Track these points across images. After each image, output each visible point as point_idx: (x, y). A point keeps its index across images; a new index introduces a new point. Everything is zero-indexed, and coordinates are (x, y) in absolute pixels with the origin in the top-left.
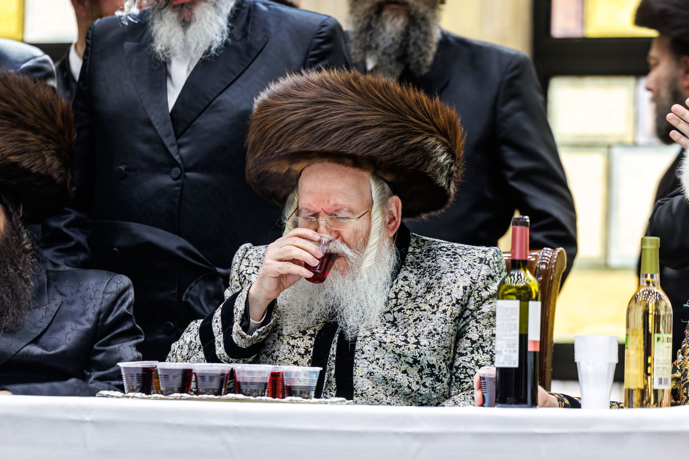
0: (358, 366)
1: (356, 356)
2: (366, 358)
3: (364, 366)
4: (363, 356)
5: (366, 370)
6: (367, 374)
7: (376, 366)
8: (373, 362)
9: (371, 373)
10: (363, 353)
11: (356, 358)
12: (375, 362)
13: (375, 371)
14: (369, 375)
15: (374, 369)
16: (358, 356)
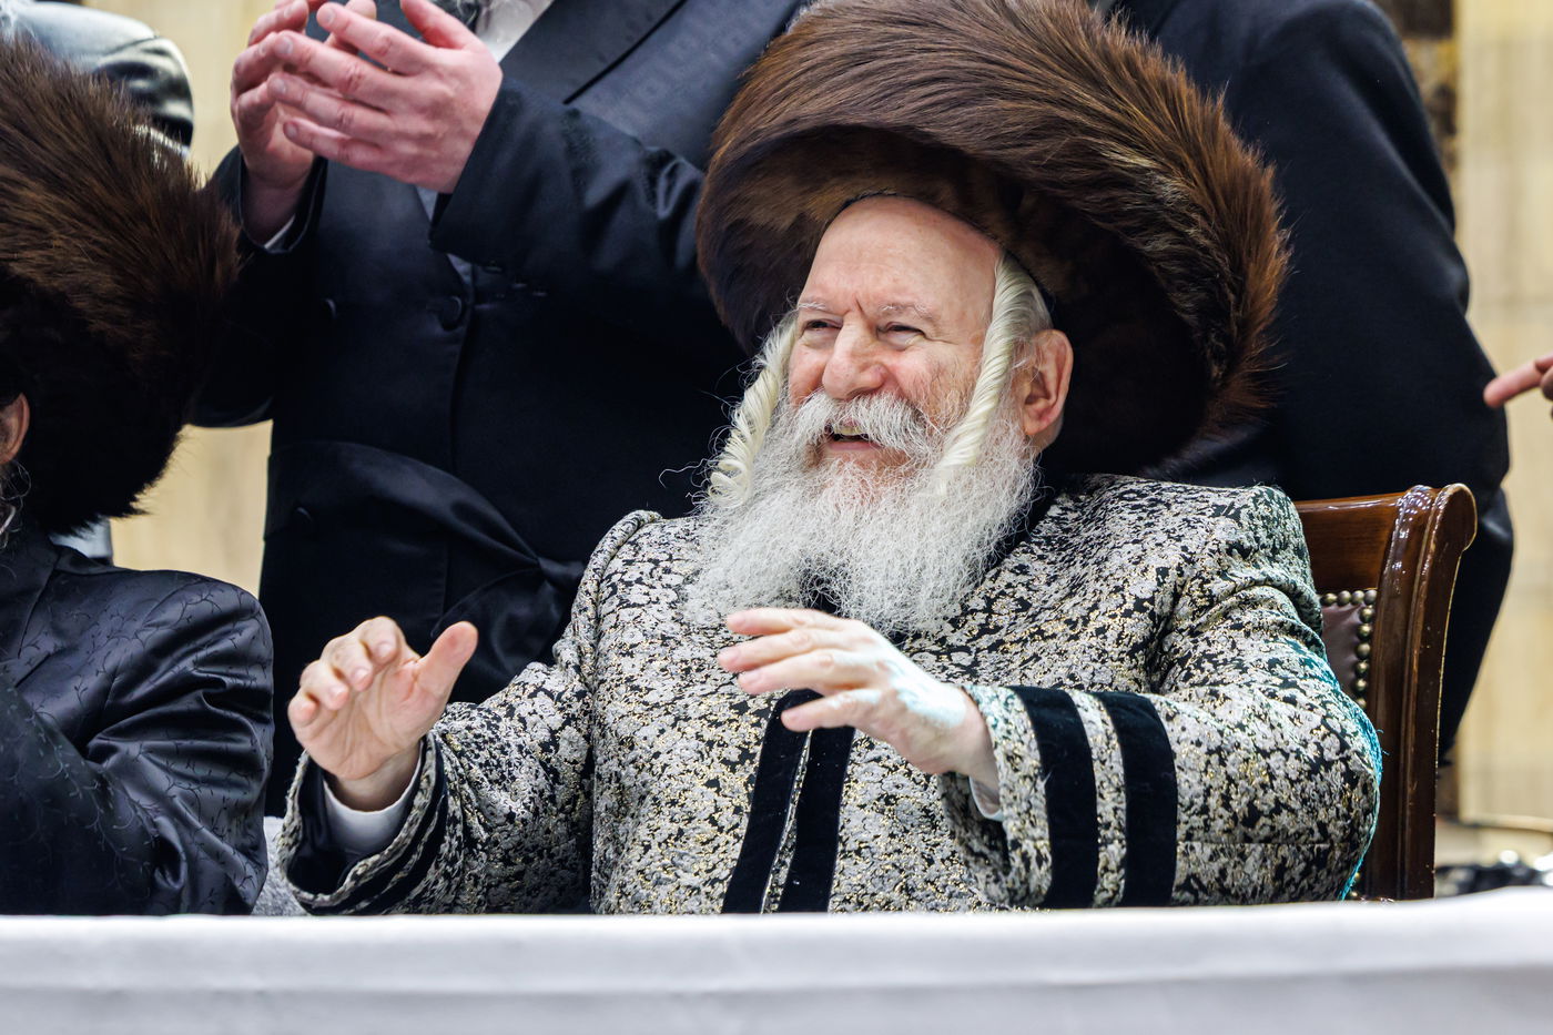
0: (856, 781)
1: (853, 756)
2: (877, 760)
3: (871, 778)
4: (872, 754)
5: (875, 791)
6: (878, 800)
7: (904, 780)
9: (889, 797)
11: (853, 762)
13: (900, 793)
14: (882, 802)
16: (859, 755)
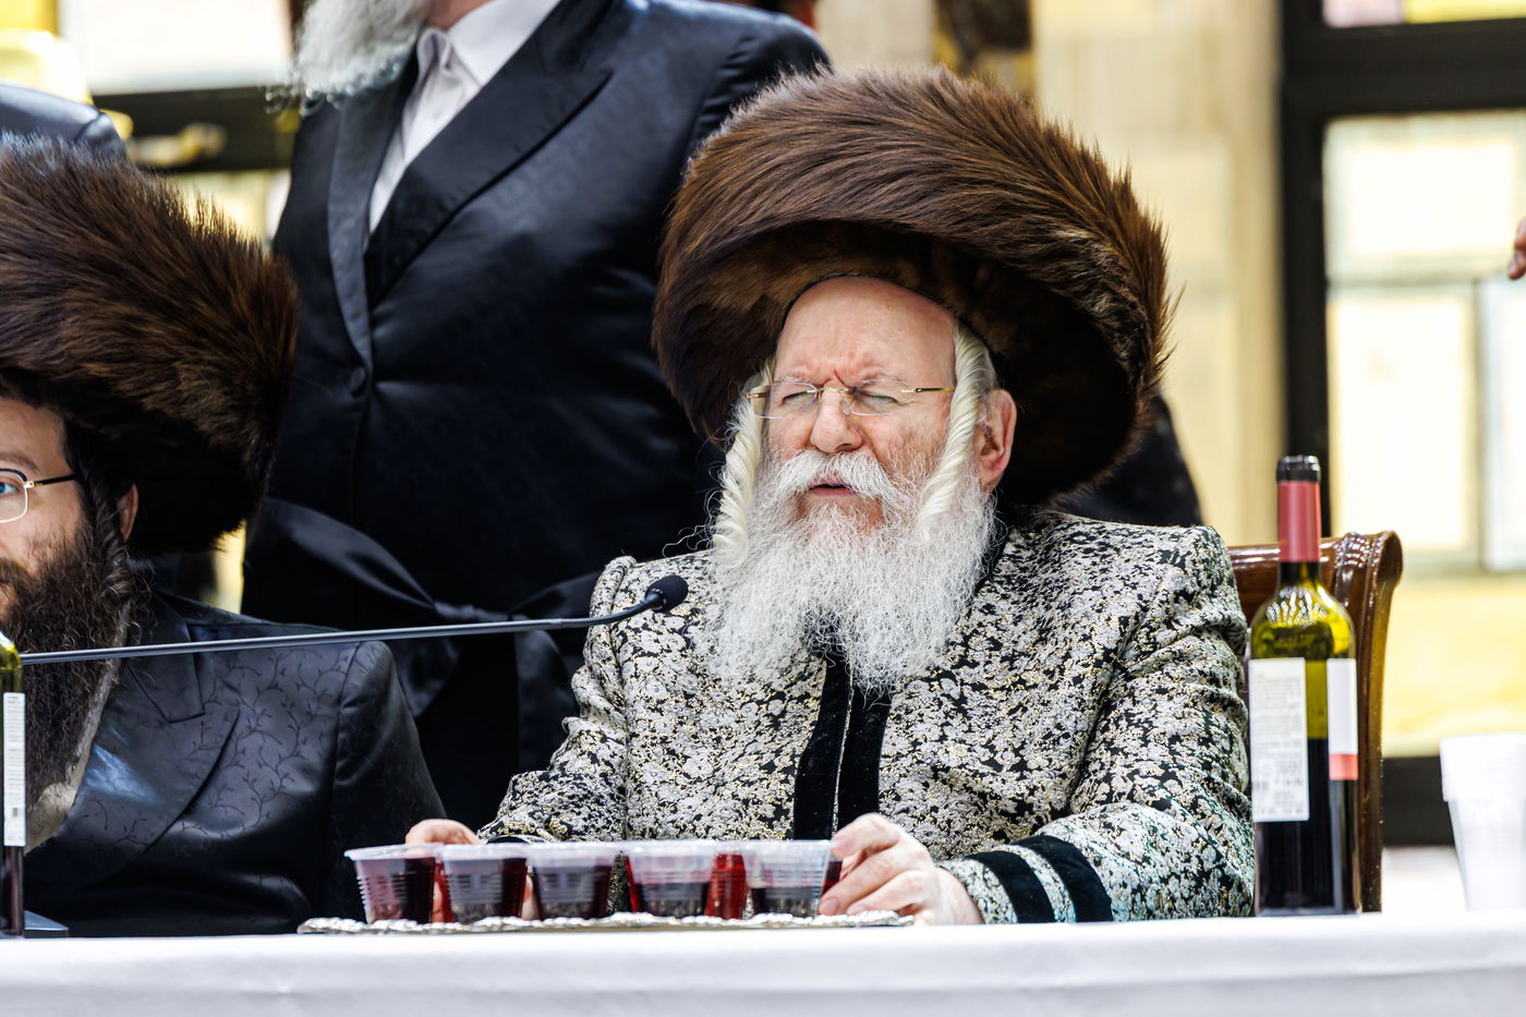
8: (924, 818)
10: (898, 798)
12: (928, 817)
15: (927, 835)
